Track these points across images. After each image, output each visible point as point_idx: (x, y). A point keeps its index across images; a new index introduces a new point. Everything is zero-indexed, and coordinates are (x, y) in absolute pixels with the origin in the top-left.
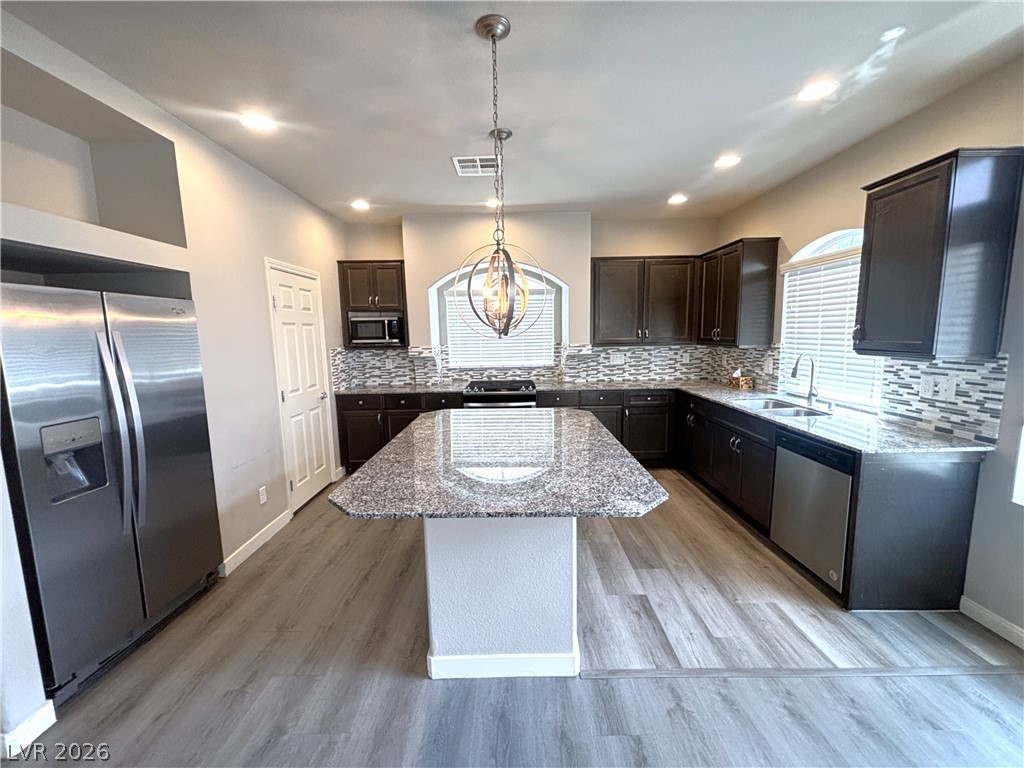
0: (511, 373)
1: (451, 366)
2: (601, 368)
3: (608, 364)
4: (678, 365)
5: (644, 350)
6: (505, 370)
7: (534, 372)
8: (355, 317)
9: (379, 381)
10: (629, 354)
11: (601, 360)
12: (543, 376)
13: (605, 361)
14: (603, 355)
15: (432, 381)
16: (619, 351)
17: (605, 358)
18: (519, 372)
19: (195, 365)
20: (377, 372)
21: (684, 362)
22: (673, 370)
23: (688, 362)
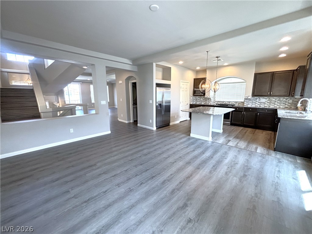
0: (231, 103)
1: (216, 100)
2: (257, 103)
3: (259, 102)
4: (287, 103)
5: (274, 98)
6: (229, 102)
7: (238, 103)
8: (195, 89)
9: (199, 103)
10: (267, 99)
11: (257, 100)
12: (240, 104)
13: (259, 101)
14: (258, 99)
15: (210, 103)
16: (264, 98)
17: (259, 100)
18: (233, 103)
19: (170, 98)
20: (199, 101)
21: (290, 102)
22: (284, 105)
23: (291, 102)
